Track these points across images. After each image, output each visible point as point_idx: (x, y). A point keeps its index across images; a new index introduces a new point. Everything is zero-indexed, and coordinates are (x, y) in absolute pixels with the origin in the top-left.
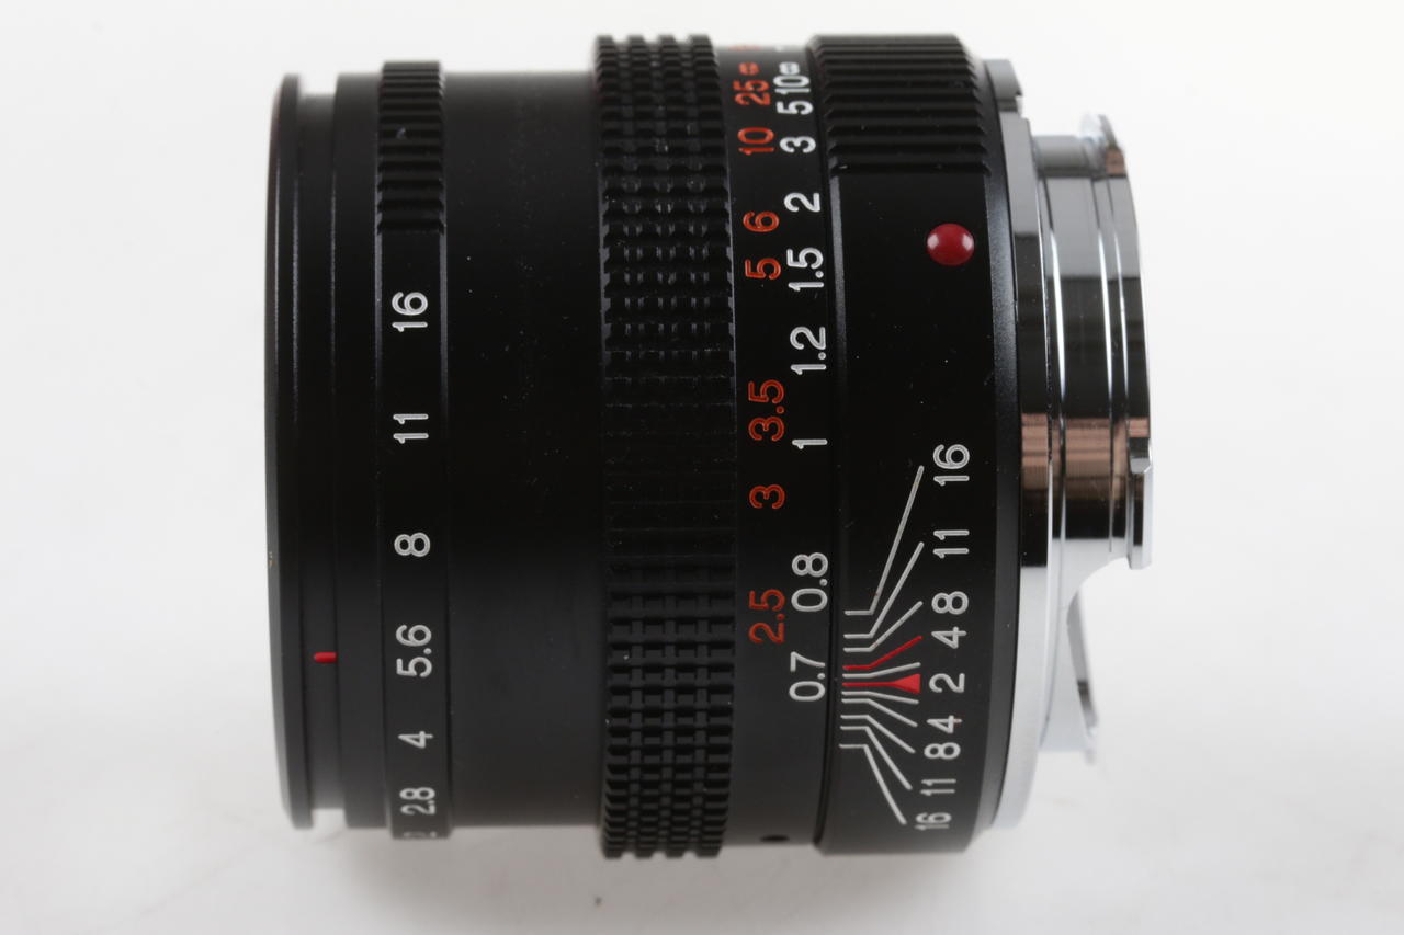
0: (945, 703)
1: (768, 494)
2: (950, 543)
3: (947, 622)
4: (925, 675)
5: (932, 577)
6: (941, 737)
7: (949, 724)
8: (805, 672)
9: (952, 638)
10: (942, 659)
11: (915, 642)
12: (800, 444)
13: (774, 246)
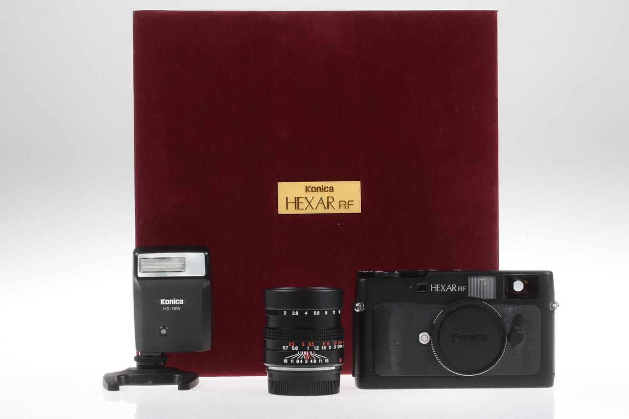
0: (304, 360)
1: (303, 344)
2: (320, 361)
3: (313, 361)
4: (308, 359)
5: (317, 359)
6: (299, 361)
7: (301, 361)
8: (286, 348)
9: (311, 361)
10: (309, 360)
11: (311, 358)
12: (308, 347)
13: (326, 345)
